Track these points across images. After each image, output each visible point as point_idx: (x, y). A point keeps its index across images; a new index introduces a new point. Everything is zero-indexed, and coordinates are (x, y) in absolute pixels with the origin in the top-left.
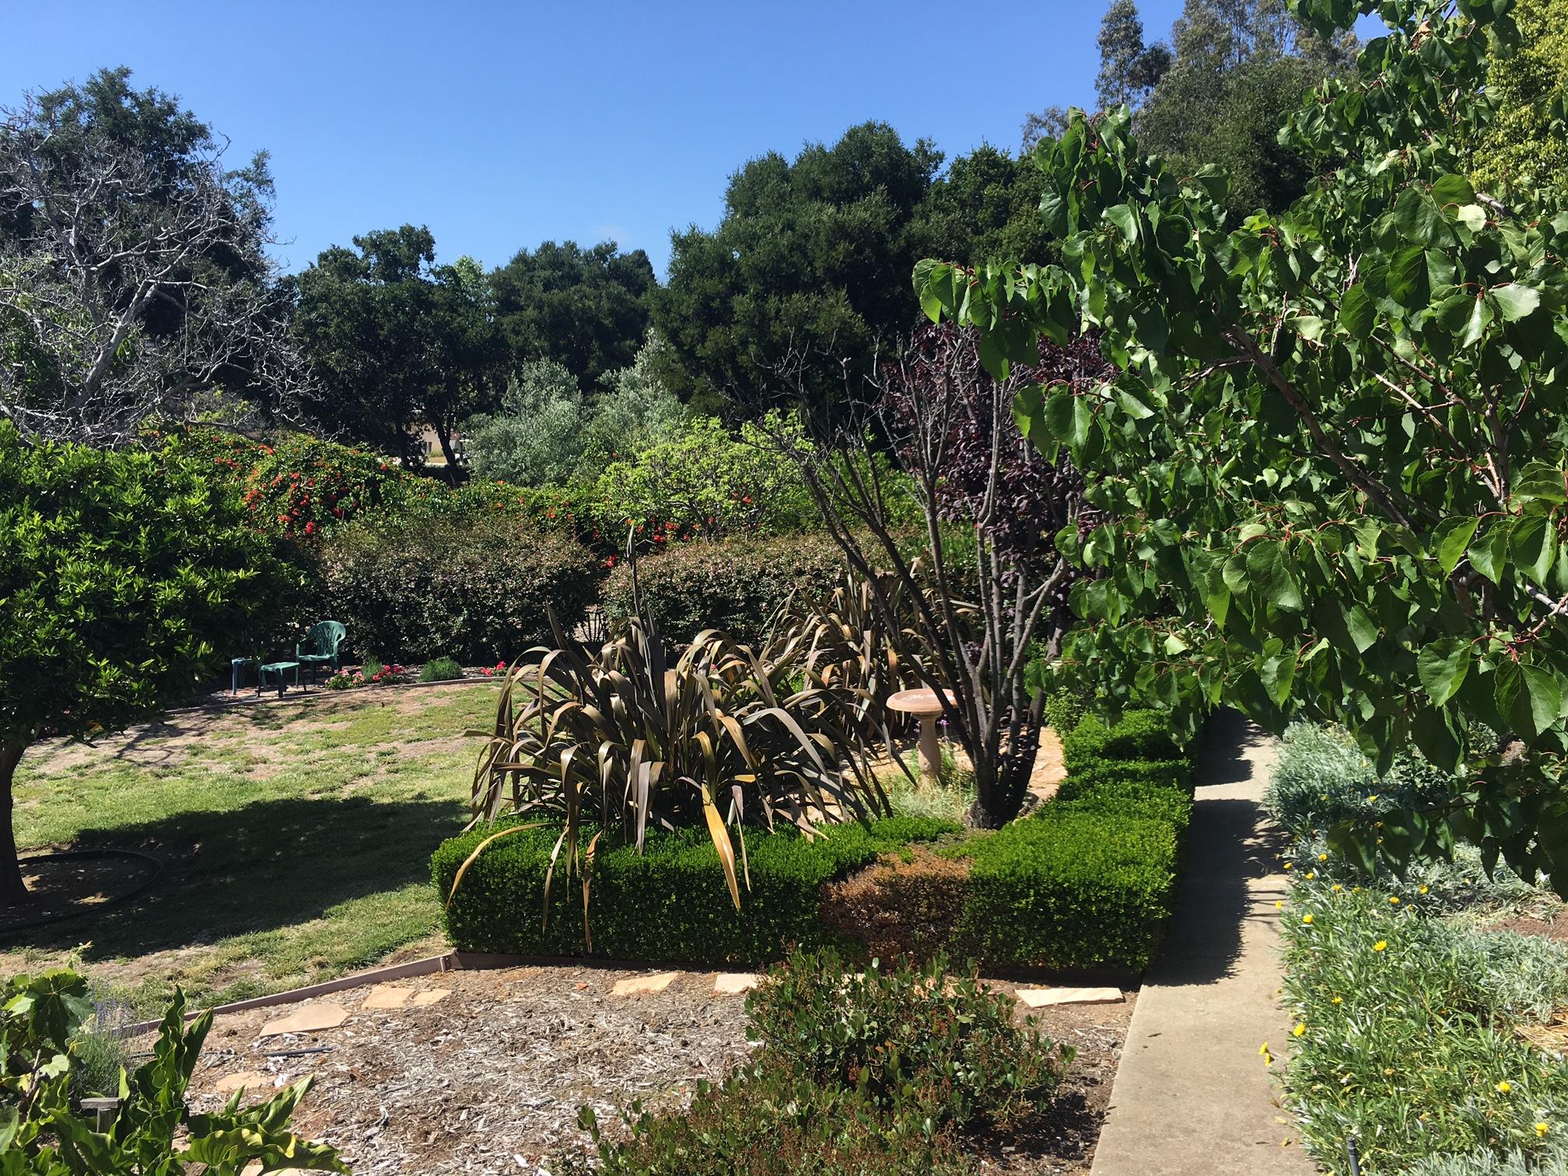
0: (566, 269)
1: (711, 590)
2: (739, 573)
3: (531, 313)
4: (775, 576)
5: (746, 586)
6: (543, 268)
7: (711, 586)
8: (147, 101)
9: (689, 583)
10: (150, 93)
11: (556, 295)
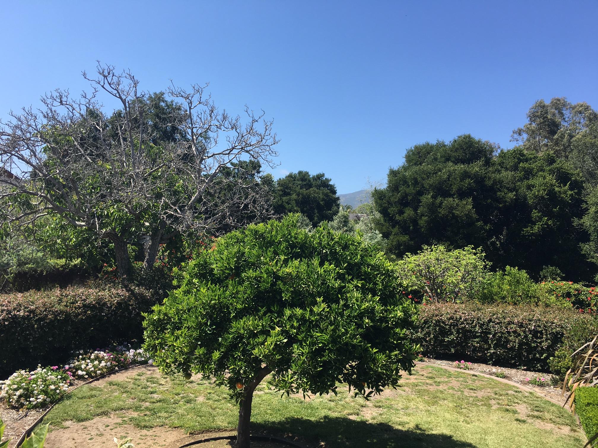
0: (307, 181)
1: (463, 326)
2: (478, 320)
3: (294, 196)
4: (498, 323)
5: (481, 326)
6: (298, 180)
7: (462, 323)
8: (170, 105)
9: (451, 321)
10: (172, 102)
11: (304, 191)
